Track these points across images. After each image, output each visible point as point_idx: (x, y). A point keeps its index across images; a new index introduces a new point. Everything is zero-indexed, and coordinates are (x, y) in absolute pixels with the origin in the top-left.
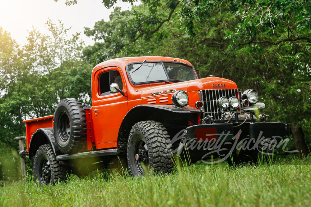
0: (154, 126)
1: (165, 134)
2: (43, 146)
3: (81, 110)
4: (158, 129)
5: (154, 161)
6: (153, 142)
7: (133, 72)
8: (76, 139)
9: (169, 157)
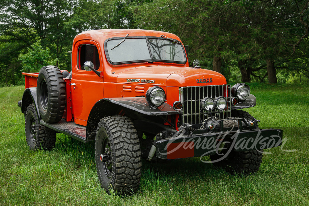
0: (122, 127)
1: (133, 138)
2: (31, 105)
3: (60, 81)
4: (126, 131)
6: (118, 149)
7: (112, 49)
8: (53, 111)
9: (136, 168)
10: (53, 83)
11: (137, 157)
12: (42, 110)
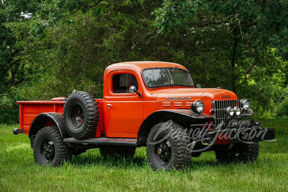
3: (94, 103)
5: (179, 157)
6: (178, 142)
8: (89, 128)
9: (189, 154)
10: (90, 105)
12: (73, 128)
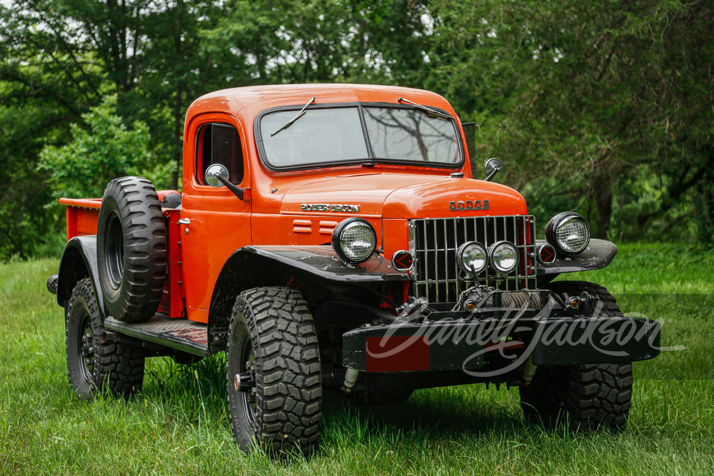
0: (280, 308)
1: (304, 333)
2: (83, 282)
3: (154, 215)
4: (289, 317)
5: (266, 406)
6: (268, 356)
7: (272, 135)
9: (308, 399)
10: (135, 220)
11: (311, 375)
12: (110, 289)
